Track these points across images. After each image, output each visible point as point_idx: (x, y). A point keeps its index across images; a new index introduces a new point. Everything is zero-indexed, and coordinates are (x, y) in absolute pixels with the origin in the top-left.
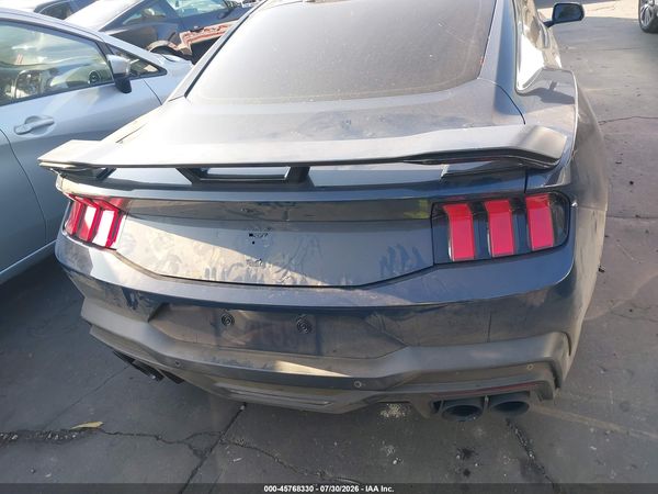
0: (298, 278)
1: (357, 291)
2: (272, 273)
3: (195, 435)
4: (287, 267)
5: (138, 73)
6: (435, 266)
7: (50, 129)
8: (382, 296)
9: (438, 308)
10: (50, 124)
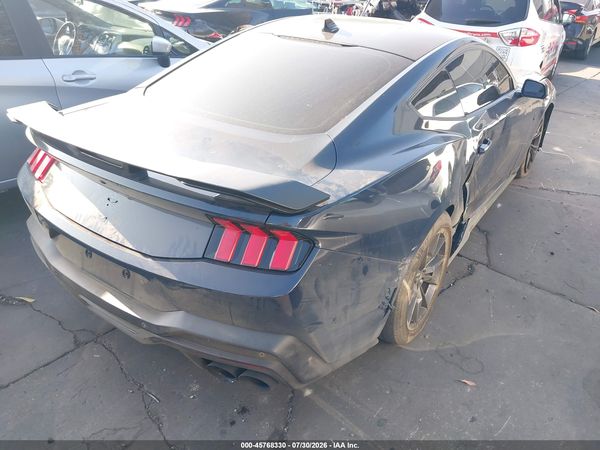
0: (120, 238)
1: (150, 260)
2: (109, 230)
3: (84, 330)
4: (119, 229)
5: (177, 53)
6: (203, 258)
7: (92, 82)
8: (161, 268)
9: (193, 288)
10: (92, 79)
